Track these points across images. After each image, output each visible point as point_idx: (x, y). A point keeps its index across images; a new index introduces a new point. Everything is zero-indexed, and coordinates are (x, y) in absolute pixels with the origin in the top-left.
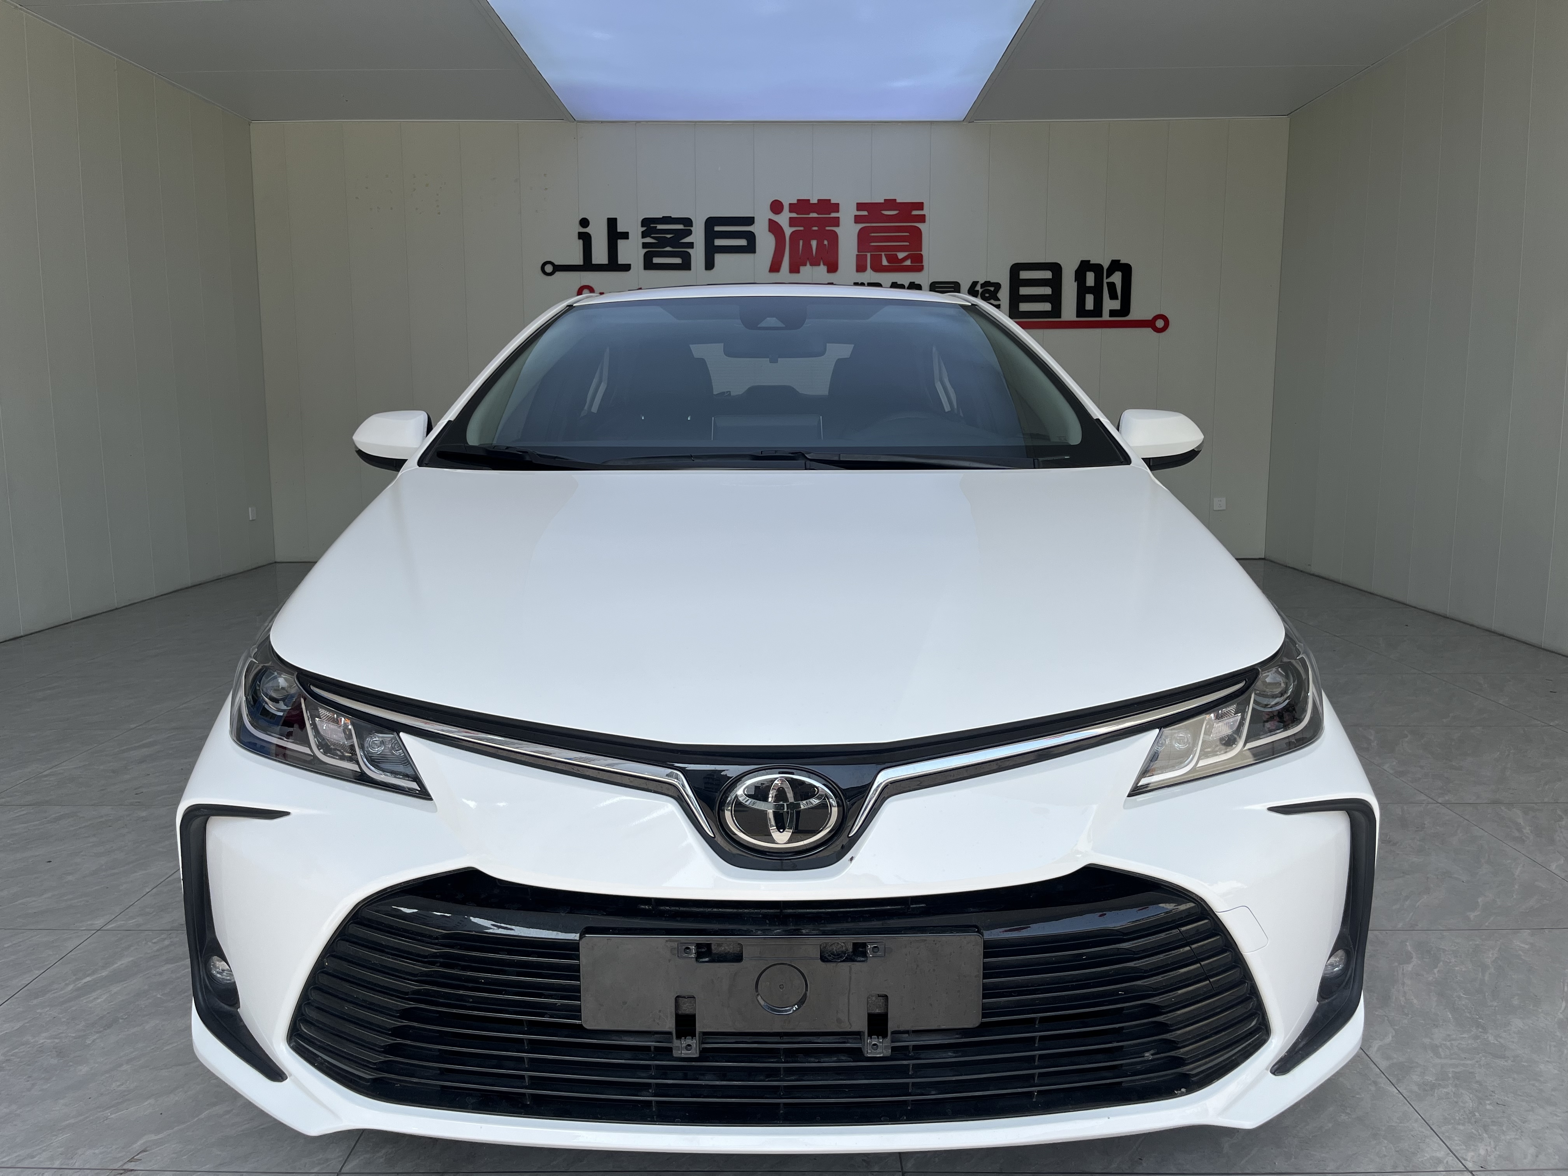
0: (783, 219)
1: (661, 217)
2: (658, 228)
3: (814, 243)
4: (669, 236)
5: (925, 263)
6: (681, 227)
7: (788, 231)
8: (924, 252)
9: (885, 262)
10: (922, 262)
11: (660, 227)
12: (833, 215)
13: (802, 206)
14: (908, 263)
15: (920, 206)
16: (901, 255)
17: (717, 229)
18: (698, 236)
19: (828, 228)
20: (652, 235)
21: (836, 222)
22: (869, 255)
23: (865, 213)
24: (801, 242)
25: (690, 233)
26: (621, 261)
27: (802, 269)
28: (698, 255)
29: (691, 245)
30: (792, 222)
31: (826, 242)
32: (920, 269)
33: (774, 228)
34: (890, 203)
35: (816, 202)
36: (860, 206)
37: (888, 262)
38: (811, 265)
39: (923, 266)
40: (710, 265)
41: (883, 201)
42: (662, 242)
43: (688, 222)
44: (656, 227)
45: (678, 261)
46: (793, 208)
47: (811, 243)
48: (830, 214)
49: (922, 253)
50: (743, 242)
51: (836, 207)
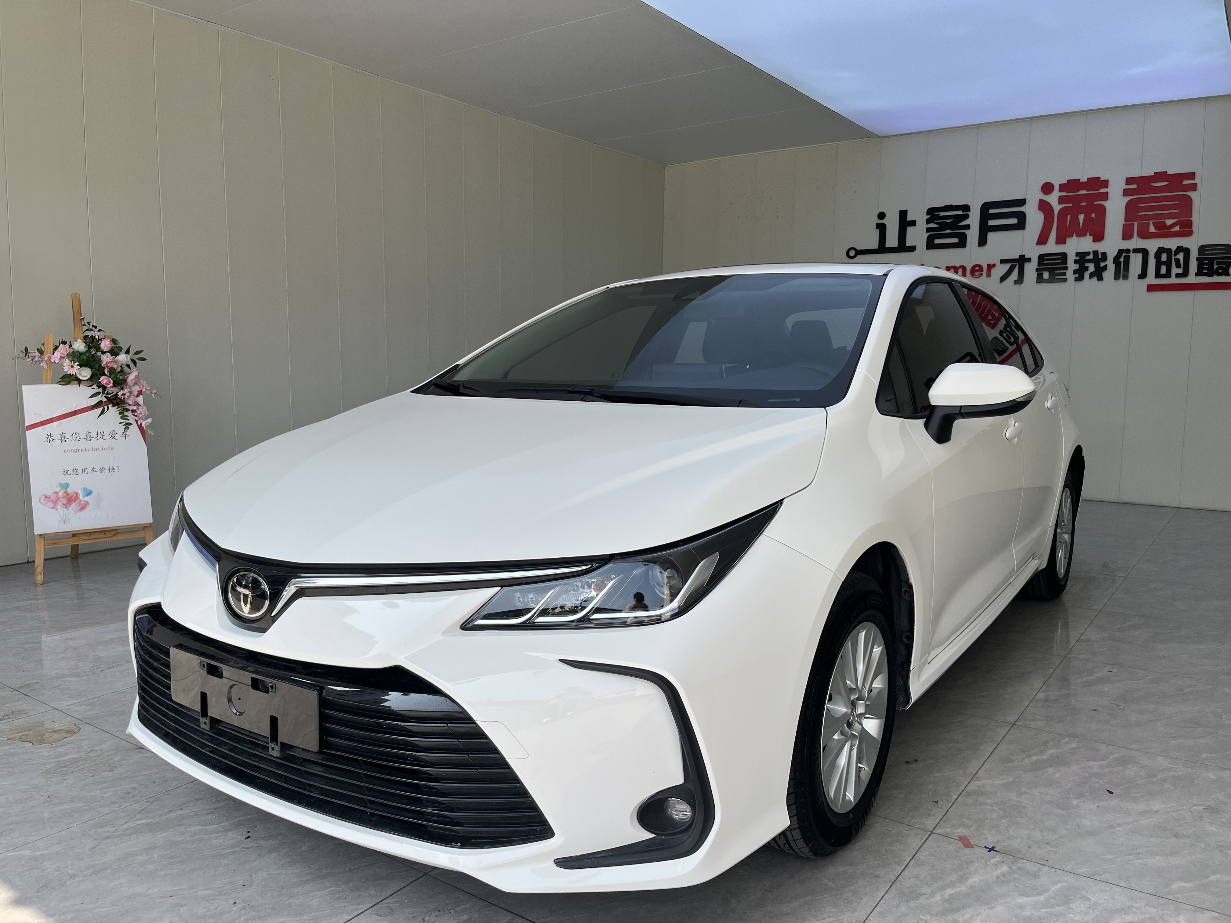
0: (1053, 199)
1: (944, 206)
2: (940, 215)
3: (1081, 217)
4: (949, 221)
5: (1195, 227)
6: (960, 212)
7: (1057, 208)
8: (1194, 218)
9: (1152, 229)
10: (1191, 227)
11: (942, 214)
12: (1103, 190)
13: (1072, 185)
14: (1177, 228)
15: (1192, 175)
16: (1169, 222)
17: (992, 211)
18: (974, 220)
19: (1095, 203)
20: (936, 221)
21: (1105, 196)
22: (1136, 224)
23: (1135, 186)
24: (1069, 217)
25: (967, 217)
26: (908, 244)
27: (1068, 240)
28: (973, 235)
29: (967, 227)
30: (1061, 200)
31: (1093, 215)
32: (1190, 233)
33: (1044, 206)
34: (1160, 176)
35: (1085, 180)
36: (1129, 181)
37: (1156, 228)
38: (1077, 236)
39: (1192, 230)
40: (982, 241)
41: (1153, 174)
42: (943, 226)
43: (966, 208)
44: (939, 214)
45: (956, 240)
46: (1062, 187)
47: (1079, 217)
48: (1099, 190)
49: (1191, 219)
50: (1014, 221)
51: (1105, 183)
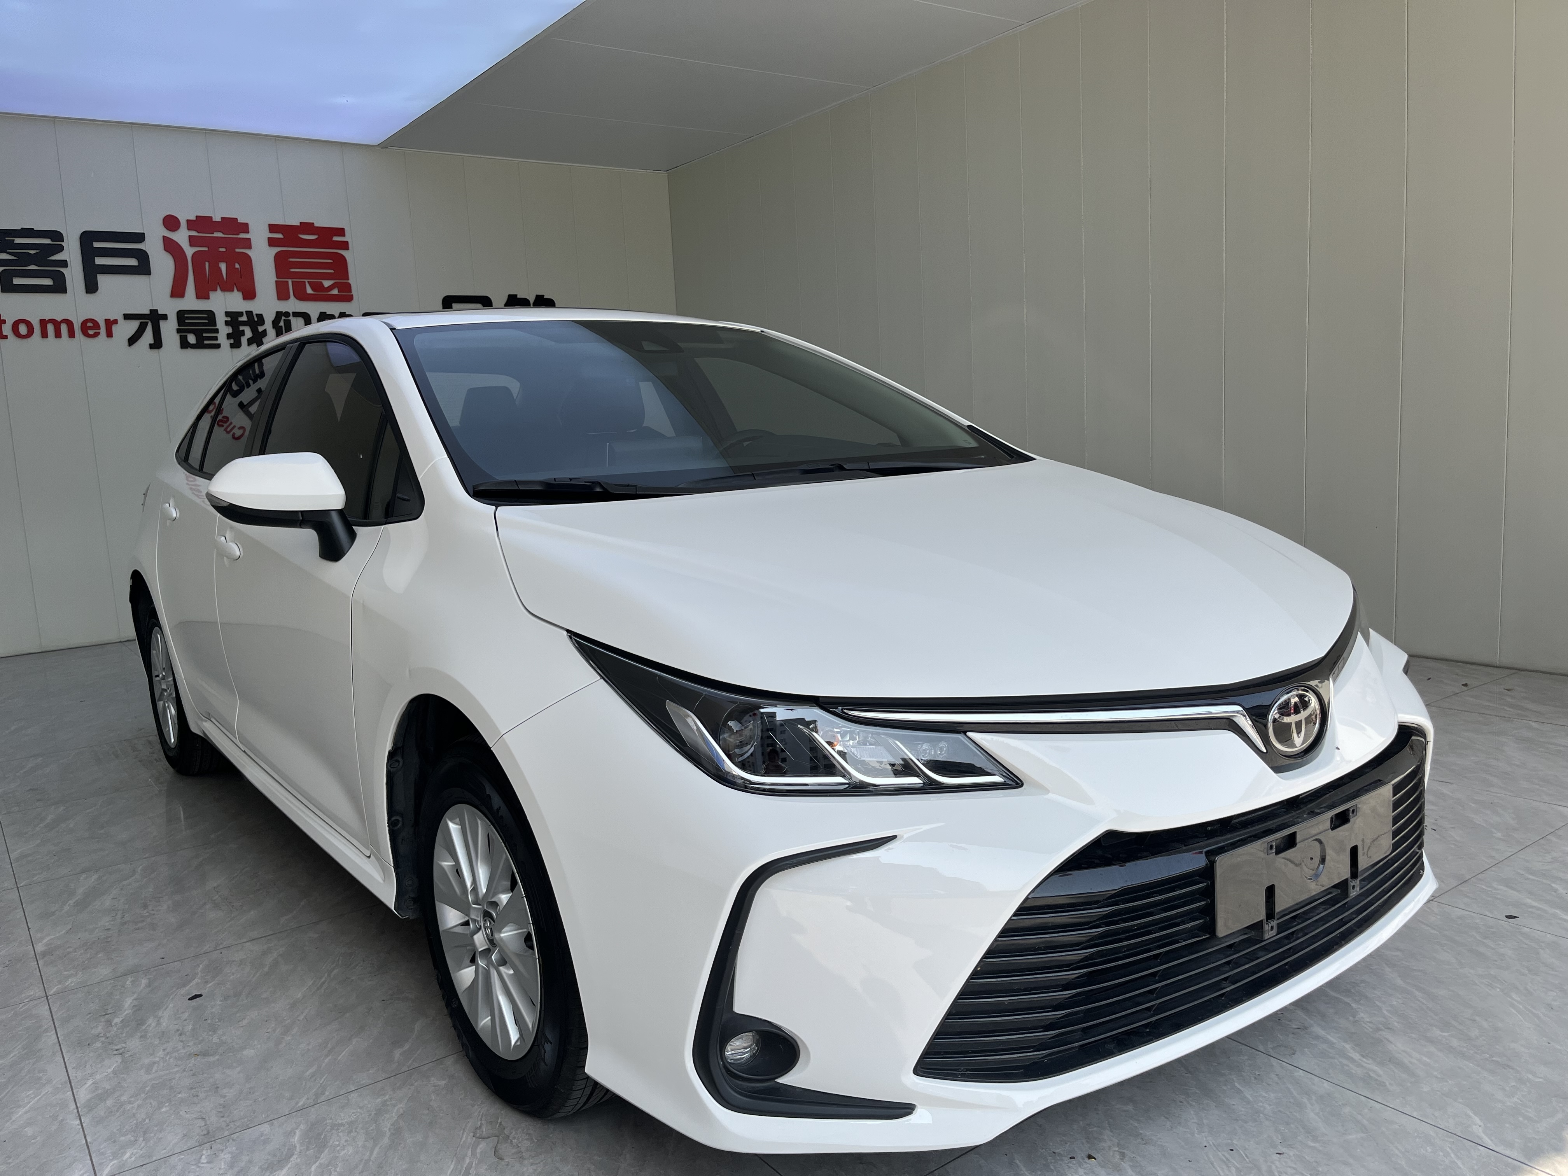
0: (182, 237)
1: (19, 228)
2: (15, 242)
3: (223, 266)
4: (32, 252)
5: (354, 292)
6: (47, 241)
7: (189, 251)
8: (351, 281)
9: (309, 290)
10: (351, 291)
11: (18, 241)
12: (242, 236)
13: (200, 223)
14: (335, 292)
15: (341, 232)
16: (327, 283)
17: (96, 245)
18: (72, 253)
19: (237, 250)
20: (8, 251)
21: (248, 244)
22: (290, 282)
23: (280, 236)
24: (207, 264)
25: (61, 249)
27: (212, 294)
28: (74, 274)
29: (64, 263)
30: (192, 241)
31: (237, 266)
32: (349, 299)
33: (170, 246)
34: (307, 227)
35: (219, 220)
36: (273, 228)
37: (313, 289)
38: (222, 290)
39: (352, 295)
40: (91, 287)
41: (298, 224)
42: (24, 259)
43: (57, 236)
44: (14, 240)
45: (48, 282)
46: (191, 224)
47: (220, 265)
48: (238, 235)
49: (349, 281)
50: (133, 262)
51: (245, 228)
